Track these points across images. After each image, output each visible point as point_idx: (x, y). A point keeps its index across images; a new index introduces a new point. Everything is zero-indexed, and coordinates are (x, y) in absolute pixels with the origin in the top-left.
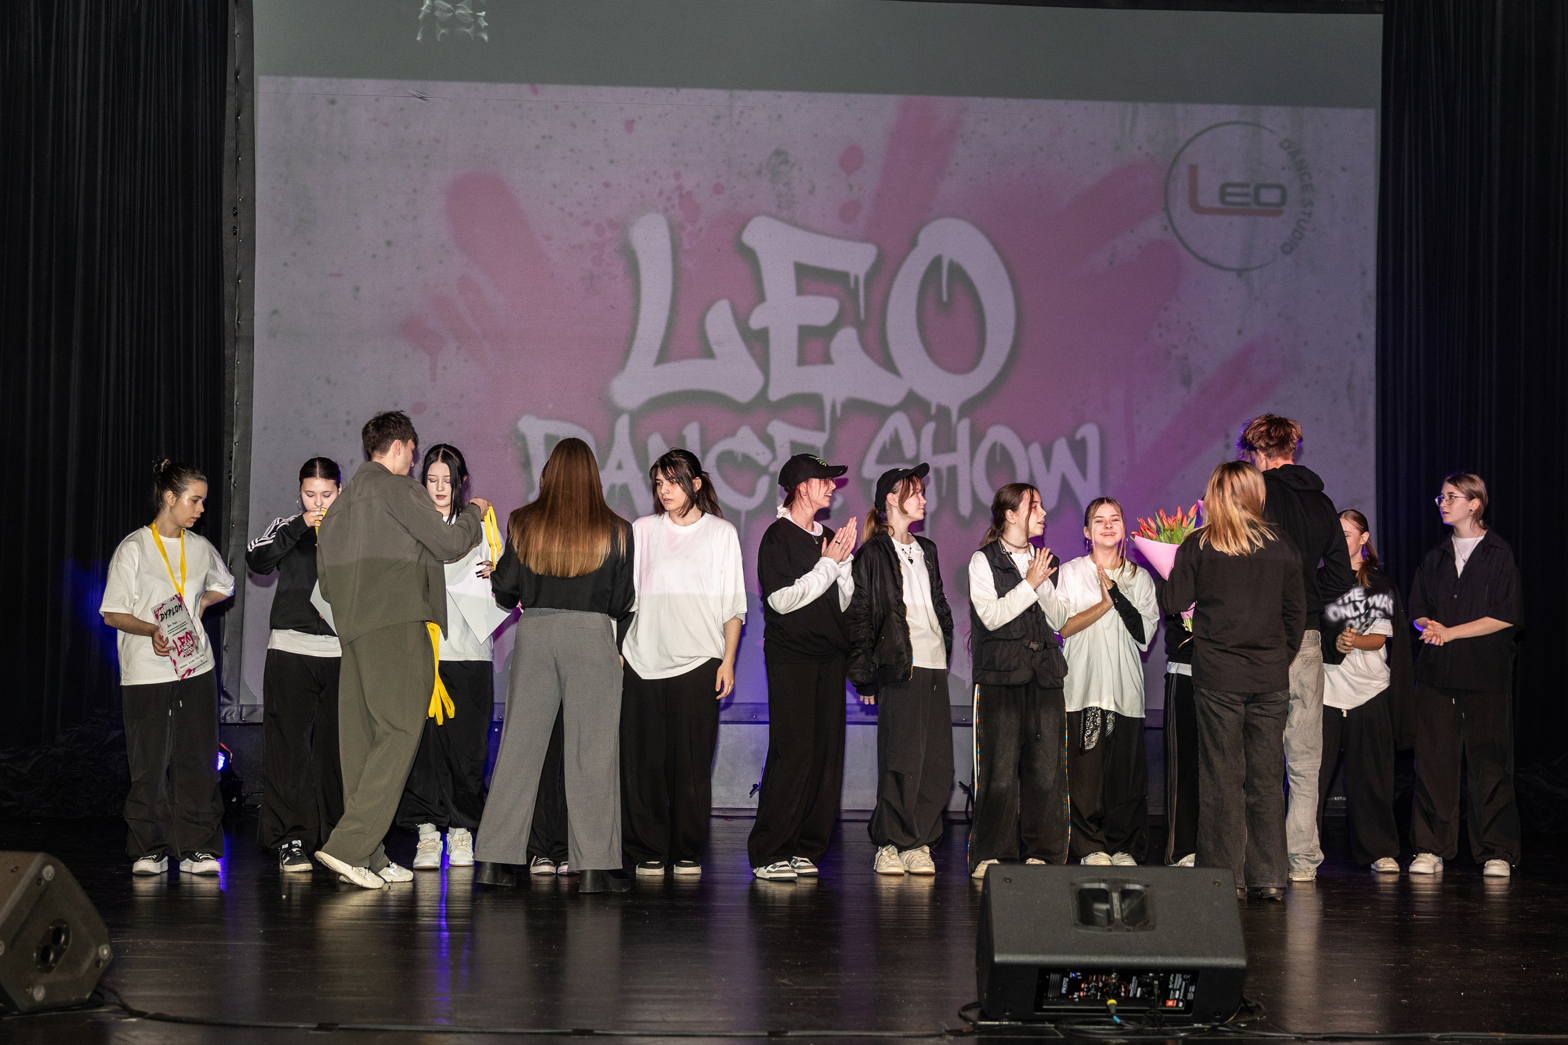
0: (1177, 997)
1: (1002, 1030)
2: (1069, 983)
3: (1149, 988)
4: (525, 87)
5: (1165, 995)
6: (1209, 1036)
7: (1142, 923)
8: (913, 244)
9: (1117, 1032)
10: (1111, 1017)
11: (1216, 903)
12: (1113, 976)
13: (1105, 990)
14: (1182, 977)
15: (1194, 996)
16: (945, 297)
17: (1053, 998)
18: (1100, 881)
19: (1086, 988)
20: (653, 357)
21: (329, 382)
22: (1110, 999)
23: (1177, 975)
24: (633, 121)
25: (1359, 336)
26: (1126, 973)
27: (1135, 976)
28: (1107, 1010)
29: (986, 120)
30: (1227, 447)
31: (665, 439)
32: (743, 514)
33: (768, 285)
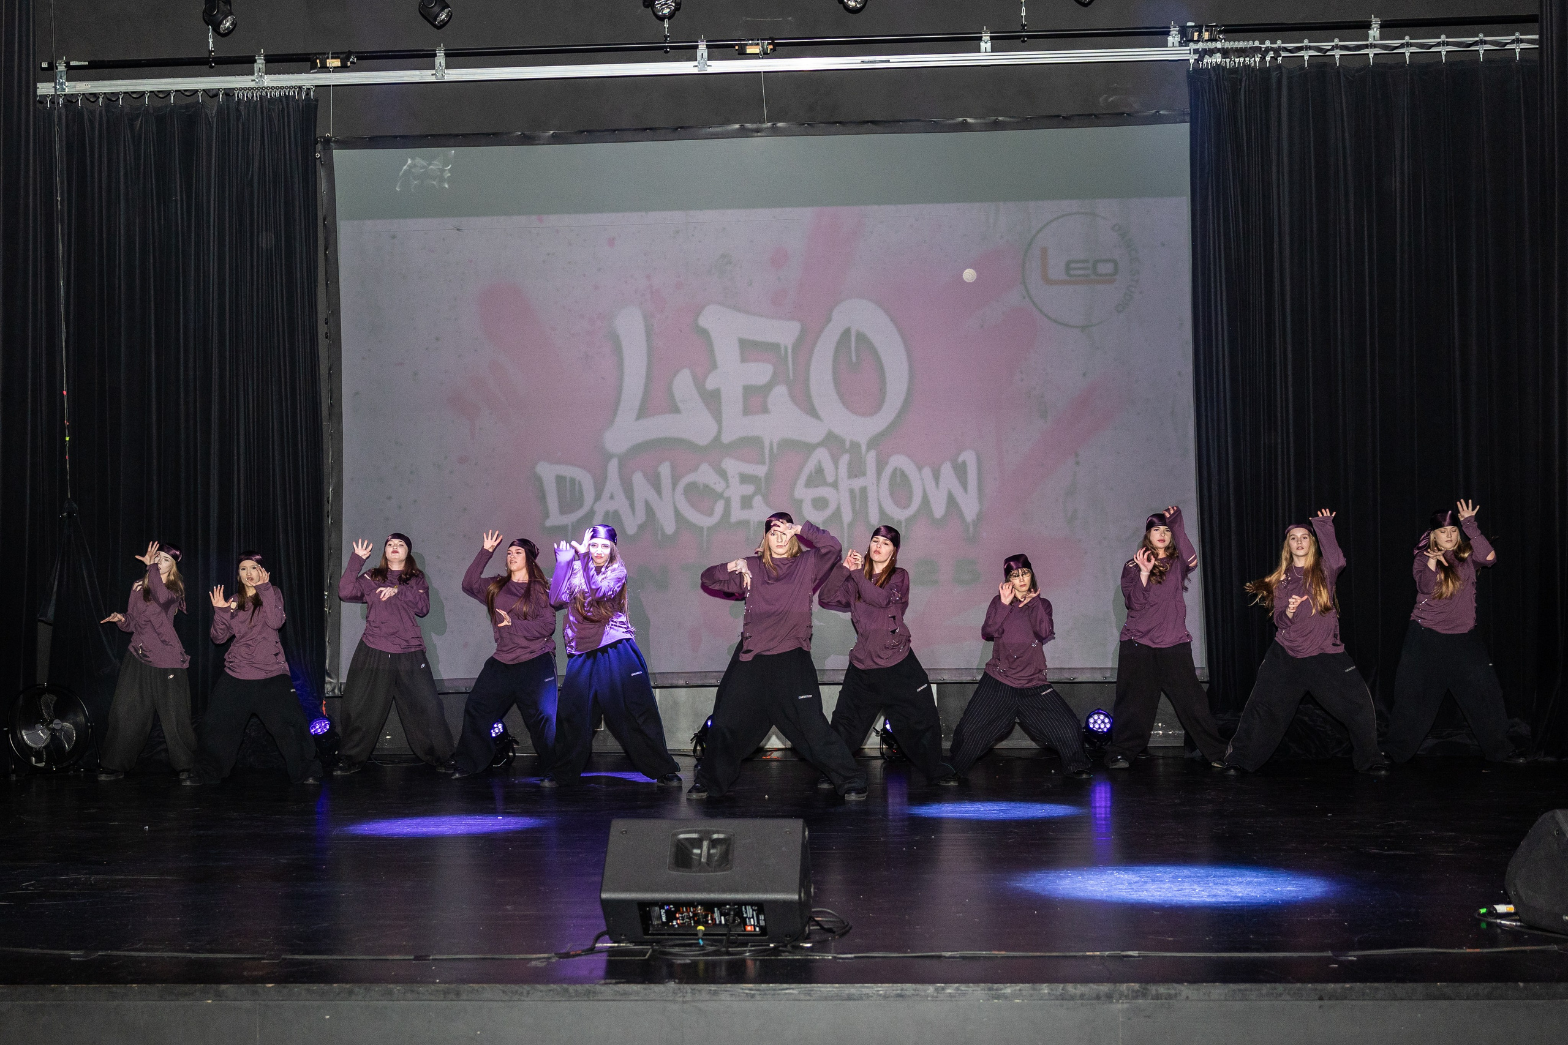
0: (752, 923)
1: (621, 952)
2: (666, 914)
3: (730, 918)
4: (533, 218)
5: (744, 922)
7: (724, 865)
8: (829, 320)
9: (699, 952)
10: (698, 939)
12: (698, 909)
13: (695, 920)
14: (753, 909)
15: (764, 923)
16: (854, 359)
17: (656, 926)
18: (695, 832)
19: (682, 918)
22: (699, 926)
23: (748, 908)
24: (614, 239)
25: (1179, 374)
26: (709, 906)
27: (716, 908)
28: (697, 935)
29: (882, 222)
30: (1077, 463)
31: (645, 475)
32: (705, 529)
33: (719, 356)
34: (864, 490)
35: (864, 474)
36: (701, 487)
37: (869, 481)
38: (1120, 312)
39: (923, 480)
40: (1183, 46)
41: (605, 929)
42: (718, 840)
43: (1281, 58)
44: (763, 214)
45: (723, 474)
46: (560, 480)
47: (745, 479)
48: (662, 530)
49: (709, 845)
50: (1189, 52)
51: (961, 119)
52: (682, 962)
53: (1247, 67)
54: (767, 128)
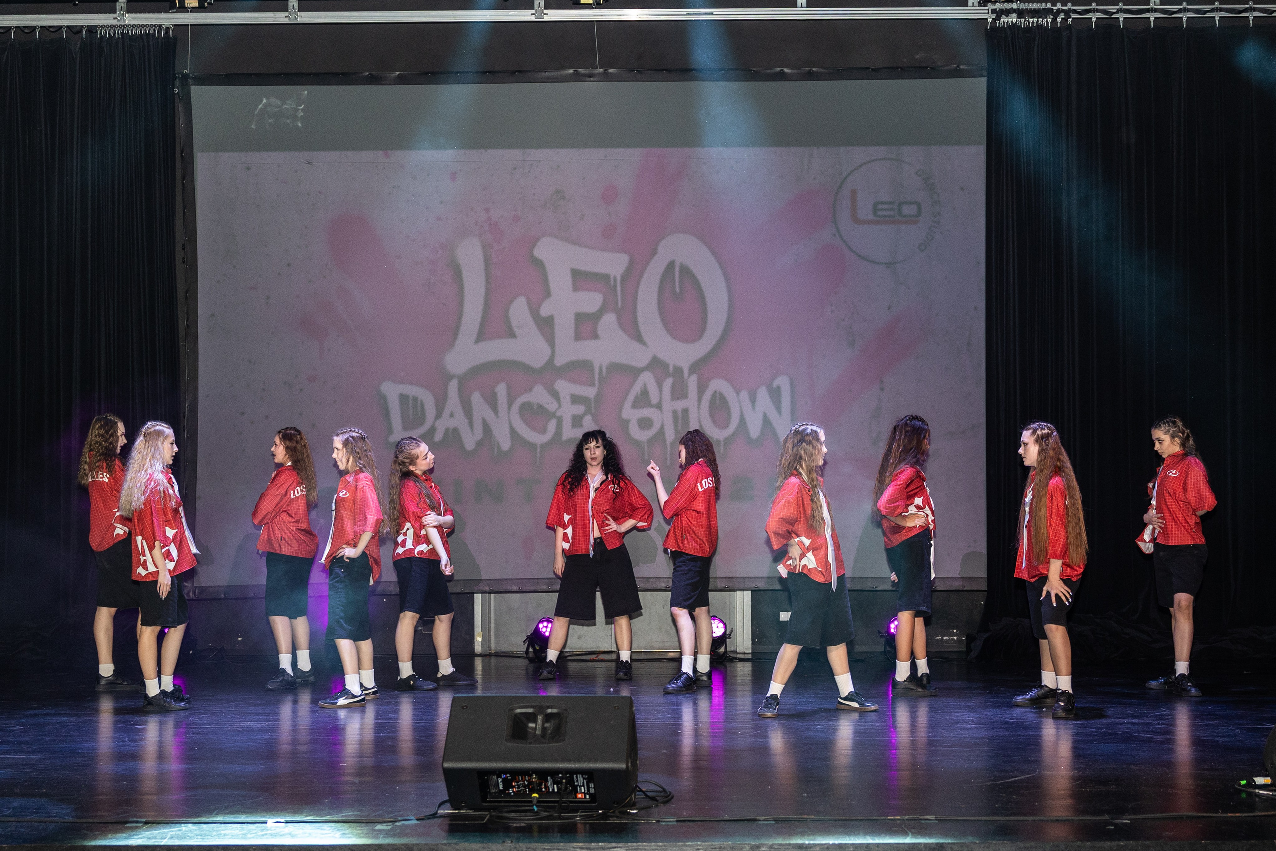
0: (583, 791)
2: (503, 781)
3: (562, 786)
4: (380, 153)
5: (574, 790)
7: (557, 737)
8: (655, 253)
9: (533, 817)
10: (532, 806)
12: (533, 777)
13: (529, 788)
15: (596, 791)
16: (678, 290)
17: (494, 794)
18: (531, 707)
19: (517, 785)
20: (474, 336)
21: (250, 362)
22: (534, 793)
23: (579, 776)
24: (456, 174)
27: (550, 777)
28: (531, 802)
29: (704, 163)
30: (882, 389)
31: (483, 395)
32: (538, 446)
33: (553, 285)
34: (686, 411)
35: (685, 396)
36: (535, 407)
37: (690, 402)
38: (922, 251)
39: (740, 402)
40: (982, 6)
41: (447, 798)
42: (551, 714)
43: (1071, 20)
44: (595, 154)
45: (555, 395)
46: (403, 398)
47: (576, 399)
48: (499, 446)
49: (543, 718)
50: (987, 12)
51: (778, 69)
52: (518, 825)
53: (1040, 27)
54: (599, 74)
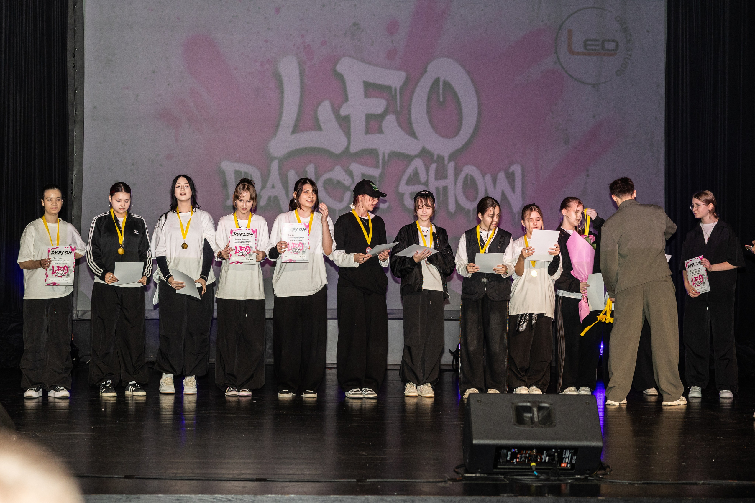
0: (567, 461)
1: (476, 478)
2: (511, 454)
3: (553, 457)
5: (561, 460)
6: (583, 482)
7: (548, 424)
8: (425, 71)
9: (536, 480)
10: (533, 472)
11: (587, 413)
12: (534, 451)
13: (530, 458)
14: (570, 451)
15: (576, 462)
16: (441, 99)
17: (503, 462)
18: (526, 402)
19: (521, 457)
20: (291, 130)
21: (123, 143)
22: (532, 462)
23: (567, 451)
24: (279, 8)
25: (656, 118)
26: (540, 449)
27: (545, 450)
28: (531, 468)
29: (463, 7)
30: (588, 176)
33: (350, 95)
34: (445, 188)
35: (445, 177)
36: (335, 182)
37: (449, 181)
39: (485, 183)
42: (544, 407)
46: (237, 173)
49: (537, 410)
